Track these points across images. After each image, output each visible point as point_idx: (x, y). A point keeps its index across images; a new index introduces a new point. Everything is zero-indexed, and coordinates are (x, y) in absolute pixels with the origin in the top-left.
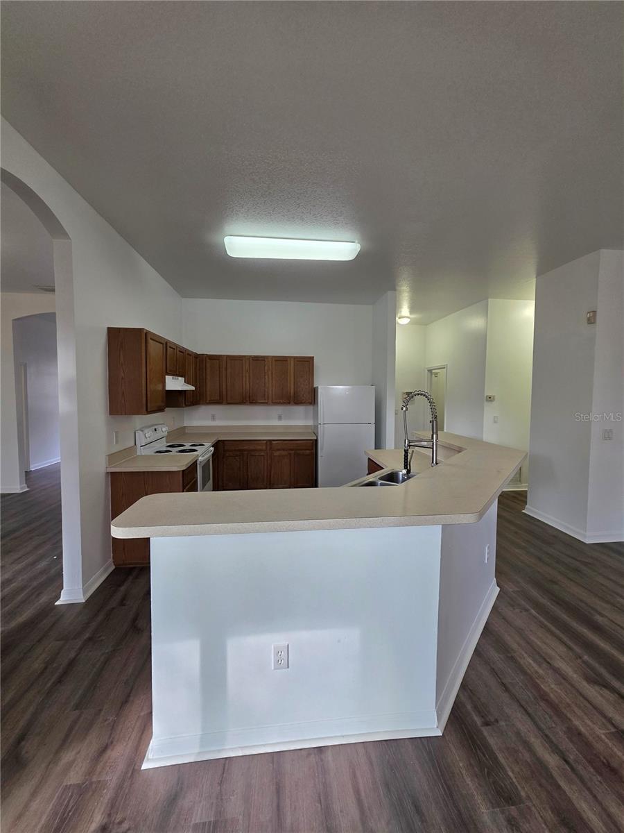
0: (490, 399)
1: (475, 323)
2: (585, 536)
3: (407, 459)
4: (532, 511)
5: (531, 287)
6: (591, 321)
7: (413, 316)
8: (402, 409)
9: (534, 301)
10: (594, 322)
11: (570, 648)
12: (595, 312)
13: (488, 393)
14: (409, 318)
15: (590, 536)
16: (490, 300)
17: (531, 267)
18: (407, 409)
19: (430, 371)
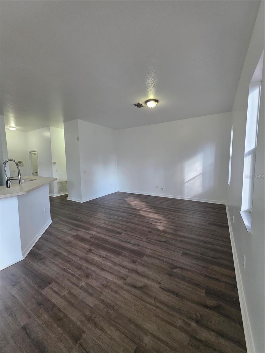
0: (54, 163)
1: (47, 134)
2: (81, 201)
3: (8, 184)
4: (70, 199)
5: (62, 125)
6: (78, 139)
7: (17, 127)
8: (3, 166)
9: (63, 129)
10: (78, 140)
11: (68, 226)
12: (78, 137)
13: (53, 161)
14: (15, 128)
15: (83, 201)
16: (50, 127)
17: (62, 119)
18: (5, 166)
19: (30, 152)
